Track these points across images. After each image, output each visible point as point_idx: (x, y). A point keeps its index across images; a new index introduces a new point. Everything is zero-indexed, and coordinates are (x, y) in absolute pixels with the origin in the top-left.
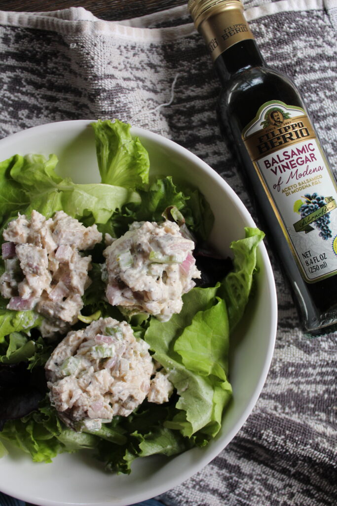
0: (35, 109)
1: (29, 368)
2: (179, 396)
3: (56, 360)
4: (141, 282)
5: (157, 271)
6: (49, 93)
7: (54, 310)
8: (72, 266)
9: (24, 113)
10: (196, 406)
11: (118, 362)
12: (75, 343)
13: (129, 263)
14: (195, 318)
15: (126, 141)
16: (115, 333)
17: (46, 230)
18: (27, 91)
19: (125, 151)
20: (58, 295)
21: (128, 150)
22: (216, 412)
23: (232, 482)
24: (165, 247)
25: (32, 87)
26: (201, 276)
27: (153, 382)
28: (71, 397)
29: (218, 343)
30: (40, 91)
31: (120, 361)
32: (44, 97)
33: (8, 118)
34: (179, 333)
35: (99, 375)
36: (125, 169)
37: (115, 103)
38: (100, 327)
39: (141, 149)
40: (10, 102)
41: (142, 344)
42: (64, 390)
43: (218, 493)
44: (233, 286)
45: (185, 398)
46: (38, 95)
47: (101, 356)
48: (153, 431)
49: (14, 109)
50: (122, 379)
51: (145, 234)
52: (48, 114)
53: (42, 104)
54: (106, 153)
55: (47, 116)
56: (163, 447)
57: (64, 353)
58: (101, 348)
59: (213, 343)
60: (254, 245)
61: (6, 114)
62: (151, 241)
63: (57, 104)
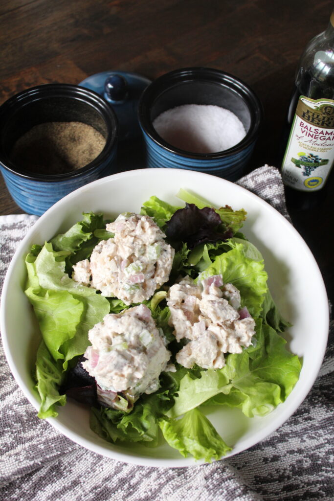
0: (298, 472)
1: (186, 244)
2: (65, 272)
3: (167, 254)
4: (126, 324)
5: (117, 340)
6: (295, 493)
7: (187, 288)
8: (188, 323)
9: (306, 464)
10: (49, 268)
11: (119, 267)
12: (159, 271)
13: (142, 337)
14: (74, 333)
15: (193, 445)
16: (131, 287)
17: (222, 337)
18: (316, 486)
19: (190, 437)
20: (189, 301)
21: (188, 439)
22: (33, 270)
23: (6, 250)
24: (118, 356)
25: (313, 491)
26: (82, 365)
27: (89, 273)
28: (143, 228)
29: (50, 325)
30: (303, 490)
31: (118, 267)
32: (297, 487)
33: (317, 452)
34: (84, 318)
35: (129, 250)
36: (185, 427)
37: (224, 490)
38: (146, 292)
39: (178, 446)
40: (323, 468)
41: (108, 292)
42: (149, 229)
43: (14, 240)
44: (53, 373)
45: (60, 272)
46: (303, 487)
47: (134, 264)
48: (77, 248)
49: (317, 463)
50: (112, 258)
51: (139, 364)
52: (284, 472)
53: (295, 479)
54: (207, 430)
55: (285, 469)
56: (65, 237)
57: (164, 261)
58: (136, 270)
59: (54, 324)
60: (44, 402)
61: (321, 455)
62: (132, 360)
63: (282, 485)
